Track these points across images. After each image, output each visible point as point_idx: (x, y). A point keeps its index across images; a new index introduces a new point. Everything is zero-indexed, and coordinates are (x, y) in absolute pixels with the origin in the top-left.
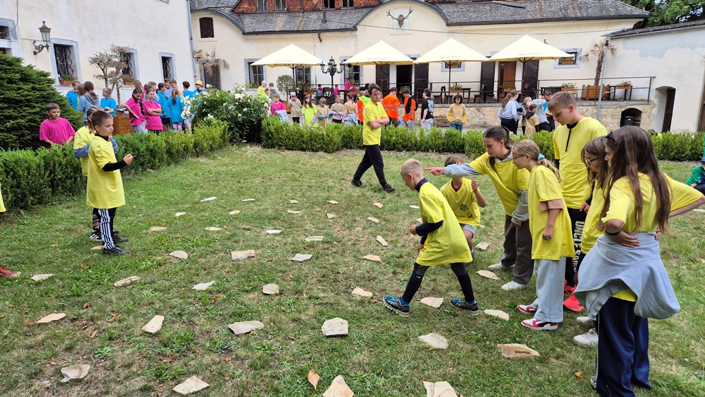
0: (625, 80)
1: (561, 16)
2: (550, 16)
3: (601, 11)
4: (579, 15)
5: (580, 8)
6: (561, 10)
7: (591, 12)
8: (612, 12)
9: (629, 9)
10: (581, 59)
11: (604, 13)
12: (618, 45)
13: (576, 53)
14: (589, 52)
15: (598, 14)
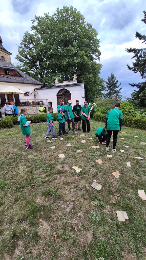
0: (41, 100)
1: (22, 82)
2: (19, 82)
3: (32, 82)
4: (27, 82)
5: (27, 81)
6: (22, 80)
7: (30, 82)
8: (35, 83)
9: (39, 82)
10: (30, 94)
11: (33, 83)
12: (38, 91)
13: (29, 93)
14: (32, 93)
15: (32, 83)
